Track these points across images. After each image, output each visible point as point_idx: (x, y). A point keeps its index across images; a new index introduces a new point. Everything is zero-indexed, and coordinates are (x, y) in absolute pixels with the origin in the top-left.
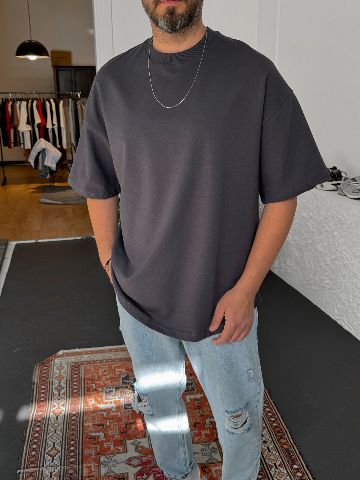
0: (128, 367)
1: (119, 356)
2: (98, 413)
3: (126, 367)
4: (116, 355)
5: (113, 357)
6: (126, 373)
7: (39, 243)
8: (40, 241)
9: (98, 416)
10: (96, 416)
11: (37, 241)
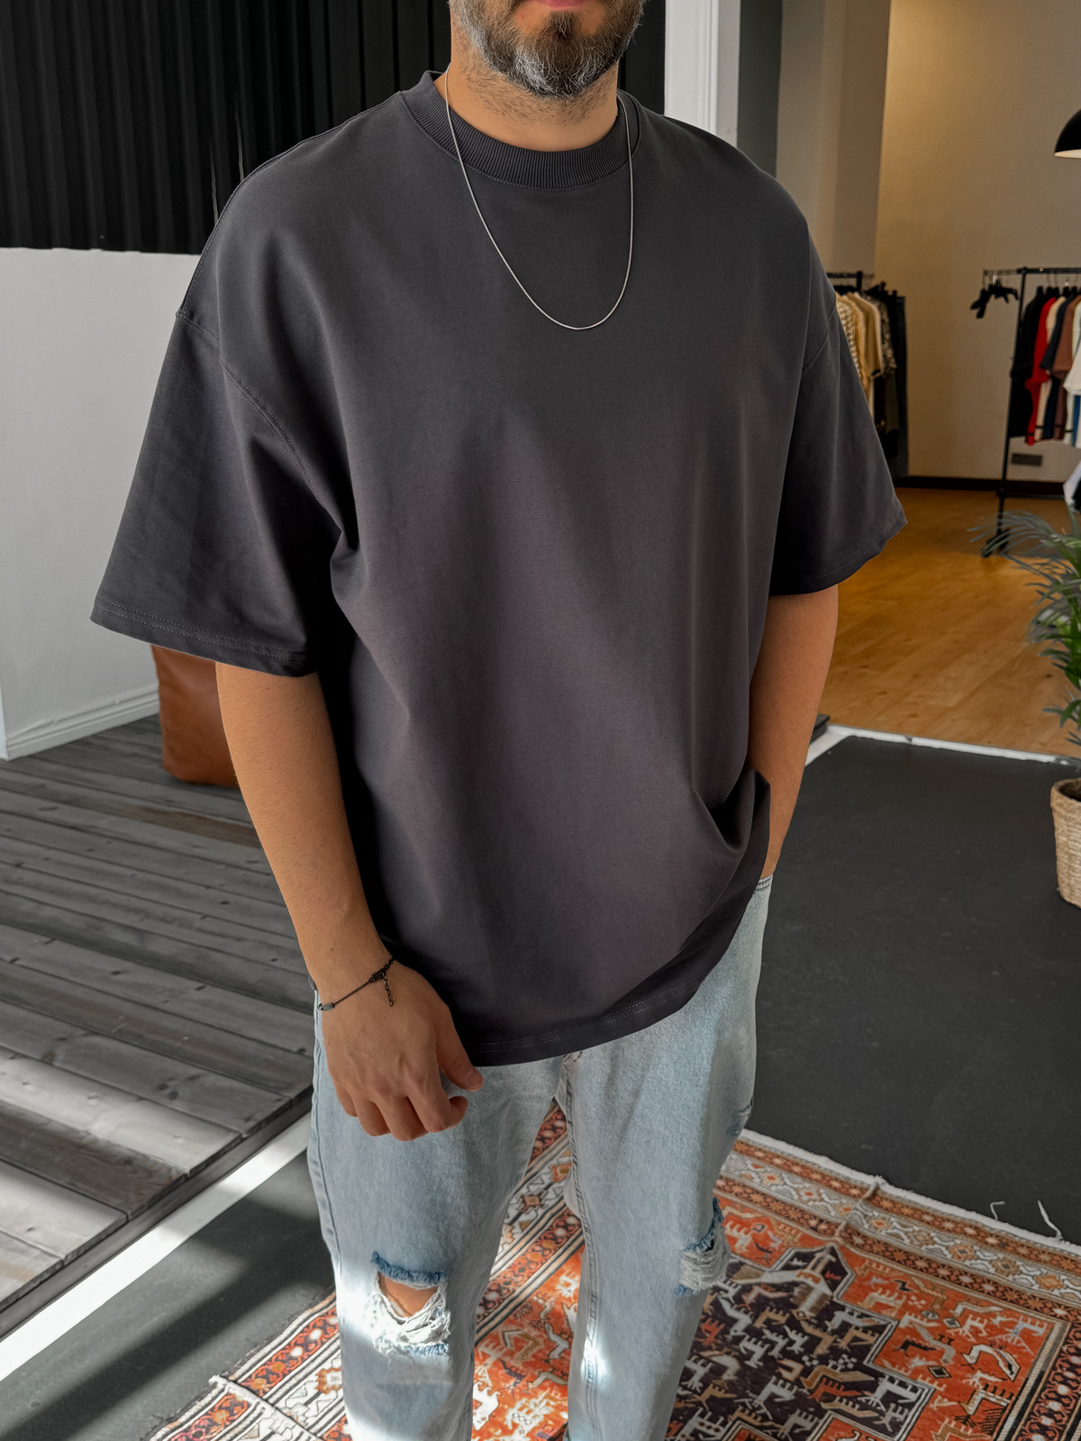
0: (767, 1236)
1: (780, 1187)
2: (546, 1332)
3: (762, 1232)
4: (771, 1178)
5: (756, 1183)
6: (742, 1255)
7: (916, 746)
8: (918, 741)
9: (536, 1344)
10: (533, 1339)
11: (910, 740)
